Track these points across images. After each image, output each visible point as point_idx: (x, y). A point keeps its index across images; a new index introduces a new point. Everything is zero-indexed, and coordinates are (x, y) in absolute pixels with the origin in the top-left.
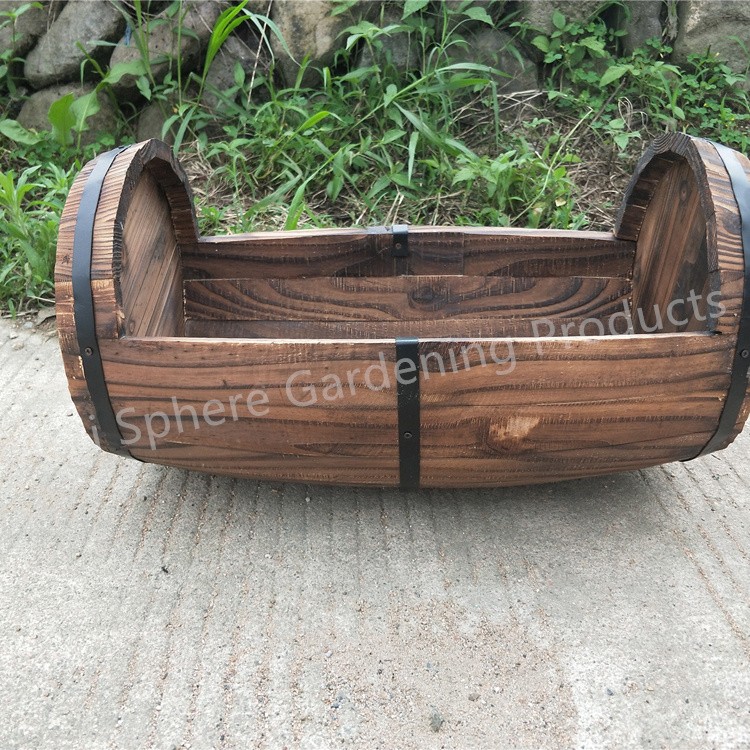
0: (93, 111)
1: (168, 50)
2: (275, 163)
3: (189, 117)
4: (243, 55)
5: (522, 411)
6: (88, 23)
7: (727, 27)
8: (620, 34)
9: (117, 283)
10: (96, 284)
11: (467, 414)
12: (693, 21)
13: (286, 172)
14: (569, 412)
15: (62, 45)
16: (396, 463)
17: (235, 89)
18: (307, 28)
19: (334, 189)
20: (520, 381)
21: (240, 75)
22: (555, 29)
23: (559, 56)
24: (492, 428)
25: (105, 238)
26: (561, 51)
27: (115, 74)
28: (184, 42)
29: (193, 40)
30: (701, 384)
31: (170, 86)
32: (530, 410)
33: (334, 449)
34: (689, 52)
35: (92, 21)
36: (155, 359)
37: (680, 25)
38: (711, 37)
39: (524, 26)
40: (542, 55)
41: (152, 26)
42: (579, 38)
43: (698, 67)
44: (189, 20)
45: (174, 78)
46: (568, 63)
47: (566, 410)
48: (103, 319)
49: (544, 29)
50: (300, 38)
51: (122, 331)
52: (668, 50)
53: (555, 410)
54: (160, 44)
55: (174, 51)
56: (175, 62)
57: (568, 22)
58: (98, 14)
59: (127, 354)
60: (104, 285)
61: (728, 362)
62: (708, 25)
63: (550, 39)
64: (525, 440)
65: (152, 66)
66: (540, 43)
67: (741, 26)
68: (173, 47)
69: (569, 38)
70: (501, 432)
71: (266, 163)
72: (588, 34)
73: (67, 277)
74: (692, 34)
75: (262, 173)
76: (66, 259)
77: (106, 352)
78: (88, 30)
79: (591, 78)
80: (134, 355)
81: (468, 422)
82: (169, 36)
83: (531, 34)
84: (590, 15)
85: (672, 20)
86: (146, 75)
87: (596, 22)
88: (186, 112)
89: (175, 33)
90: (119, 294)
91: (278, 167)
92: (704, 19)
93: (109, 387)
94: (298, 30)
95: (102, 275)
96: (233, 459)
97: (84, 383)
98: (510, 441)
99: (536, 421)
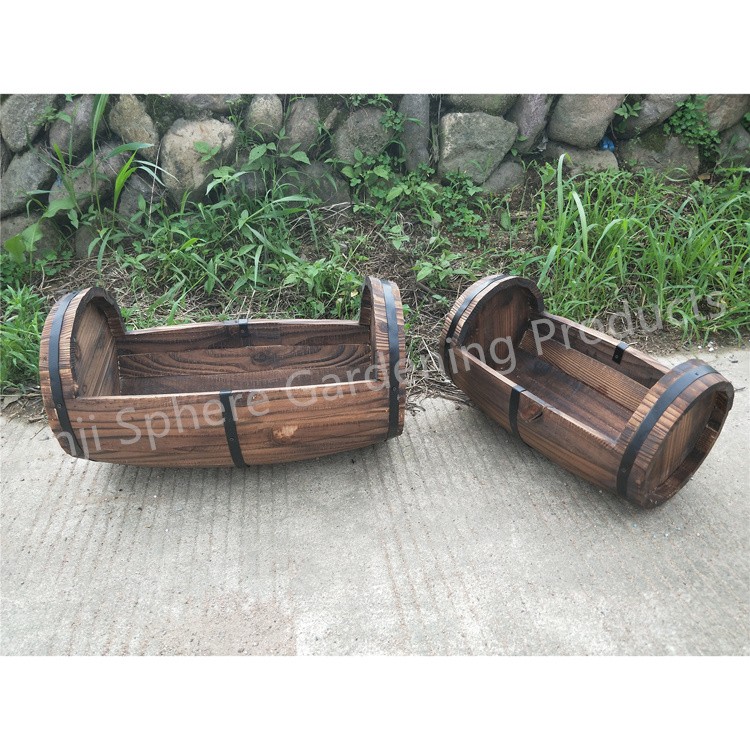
0: (38, 237)
1: (89, 189)
2: (168, 270)
3: (107, 238)
4: (143, 189)
5: (288, 423)
6: (29, 173)
7: (471, 153)
8: (401, 161)
9: (73, 370)
10: (62, 371)
11: (260, 426)
12: (447, 151)
13: (175, 276)
14: (312, 422)
15: (12, 189)
16: (229, 453)
17: (140, 214)
18: (186, 170)
19: (209, 287)
20: (284, 409)
21: (142, 204)
22: (356, 161)
23: (359, 181)
24: (275, 432)
25: (66, 347)
26: (360, 177)
27: (52, 210)
28: (100, 183)
29: (106, 181)
30: (375, 404)
31: (93, 215)
32: (293, 422)
33: (194, 449)
34: (447, 171)
35: (31, 172)
36: (95, 408)
37: (440, 153)
38: (460, 160)
39: (335, 161)
40: (348, 180)
41: (76, 173)
42: (372, 167)
43: (453, 181)
44: (102, 169)
45: (95, 208)
46: (366, 184)
47: (310, 421)
48: (66, 389)
49: (349, 161)
50: (182, 176)
51: (77, 394)
52: (432, 171)
53: (304, 422)
54: (83, 185)
55: (92, 190)
56: (95, 197)
57: (365, 155)
58: (36, 166)
59: (80, 406)
60: (66, 372)
61: (386, 394)
62: (457, 152)
63: (354, 169)
64: (293, 437)
65: (78, 201)
66: (347, 171)
67: (479, 152)
68: (92, 186)
69: (365, 167)
70: (280, 434)
71: (162, 270)
72: (378, 163)
73: (45, 368)
74: (447, 159)
75: (159, 278)
76: (45, 359)
77: (68, 406)
78: (30, 178)
79: (381, 194)
80: (83, 407)
81: (262, 430)
82: (88, 180)
83: (341, 166)
84: (380, 149)
85: (435, 148)
86: (75, 208)
87: (384, 154)
88: (106, 234)
89: (93, 179)
90: (75, 376)
91: (172, 273)
92: (454, 149)
93: (72, 424)
94: (180, 171)
95: (65, 367)
96: (141, 457)
97: (58, 422)
98: (285, 438)
99: (296, 428)
